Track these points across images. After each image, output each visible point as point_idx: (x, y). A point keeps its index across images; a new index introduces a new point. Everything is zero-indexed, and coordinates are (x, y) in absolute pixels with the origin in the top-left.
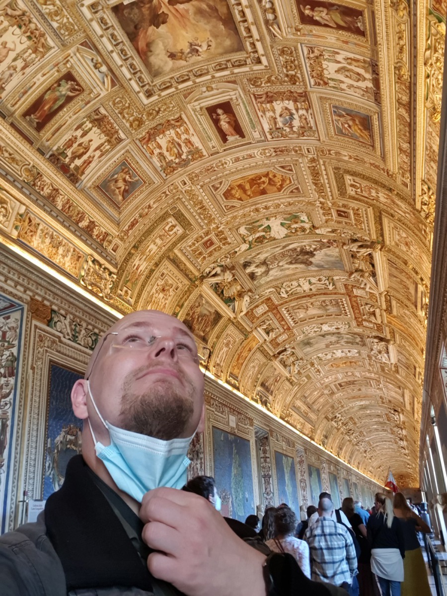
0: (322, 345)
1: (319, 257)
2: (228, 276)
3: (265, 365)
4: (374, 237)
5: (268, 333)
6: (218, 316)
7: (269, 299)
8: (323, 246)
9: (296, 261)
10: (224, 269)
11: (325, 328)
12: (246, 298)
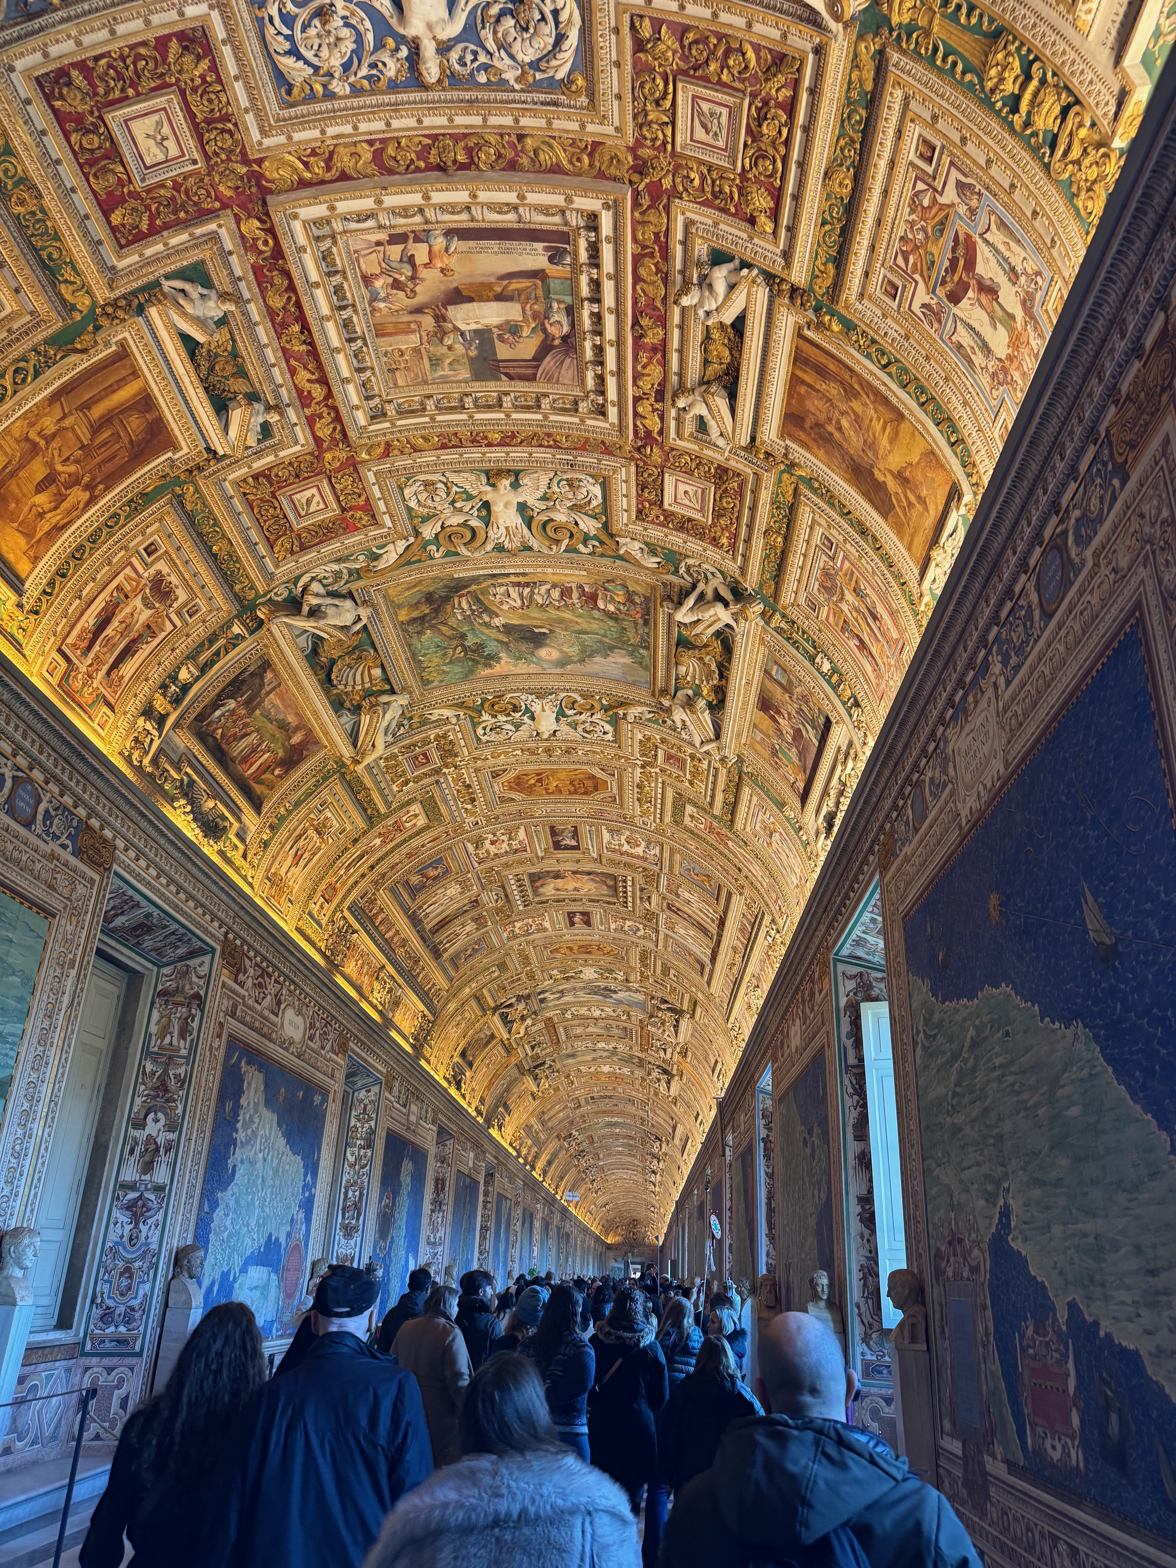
0: (589, 1058)
1: (621, 995)
2: (521, 1006)
3: (516, 1079)
4: (685, 1008)
5: (533, 1048)
6: (493, 1036)
7: (550, 1019)
8: (629, 989)
9: (595, 993)
10: (519, 998)
11: (601, 1045)
12: (529, 1022)
